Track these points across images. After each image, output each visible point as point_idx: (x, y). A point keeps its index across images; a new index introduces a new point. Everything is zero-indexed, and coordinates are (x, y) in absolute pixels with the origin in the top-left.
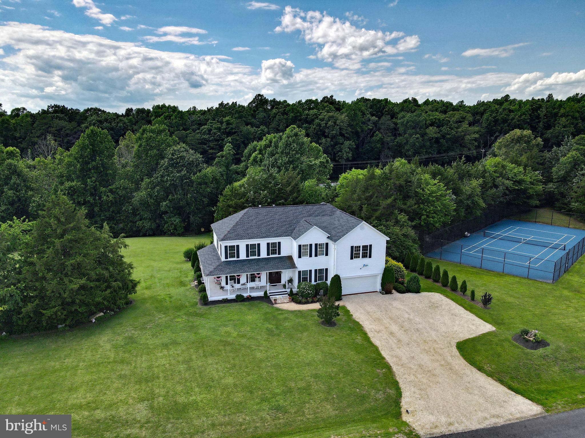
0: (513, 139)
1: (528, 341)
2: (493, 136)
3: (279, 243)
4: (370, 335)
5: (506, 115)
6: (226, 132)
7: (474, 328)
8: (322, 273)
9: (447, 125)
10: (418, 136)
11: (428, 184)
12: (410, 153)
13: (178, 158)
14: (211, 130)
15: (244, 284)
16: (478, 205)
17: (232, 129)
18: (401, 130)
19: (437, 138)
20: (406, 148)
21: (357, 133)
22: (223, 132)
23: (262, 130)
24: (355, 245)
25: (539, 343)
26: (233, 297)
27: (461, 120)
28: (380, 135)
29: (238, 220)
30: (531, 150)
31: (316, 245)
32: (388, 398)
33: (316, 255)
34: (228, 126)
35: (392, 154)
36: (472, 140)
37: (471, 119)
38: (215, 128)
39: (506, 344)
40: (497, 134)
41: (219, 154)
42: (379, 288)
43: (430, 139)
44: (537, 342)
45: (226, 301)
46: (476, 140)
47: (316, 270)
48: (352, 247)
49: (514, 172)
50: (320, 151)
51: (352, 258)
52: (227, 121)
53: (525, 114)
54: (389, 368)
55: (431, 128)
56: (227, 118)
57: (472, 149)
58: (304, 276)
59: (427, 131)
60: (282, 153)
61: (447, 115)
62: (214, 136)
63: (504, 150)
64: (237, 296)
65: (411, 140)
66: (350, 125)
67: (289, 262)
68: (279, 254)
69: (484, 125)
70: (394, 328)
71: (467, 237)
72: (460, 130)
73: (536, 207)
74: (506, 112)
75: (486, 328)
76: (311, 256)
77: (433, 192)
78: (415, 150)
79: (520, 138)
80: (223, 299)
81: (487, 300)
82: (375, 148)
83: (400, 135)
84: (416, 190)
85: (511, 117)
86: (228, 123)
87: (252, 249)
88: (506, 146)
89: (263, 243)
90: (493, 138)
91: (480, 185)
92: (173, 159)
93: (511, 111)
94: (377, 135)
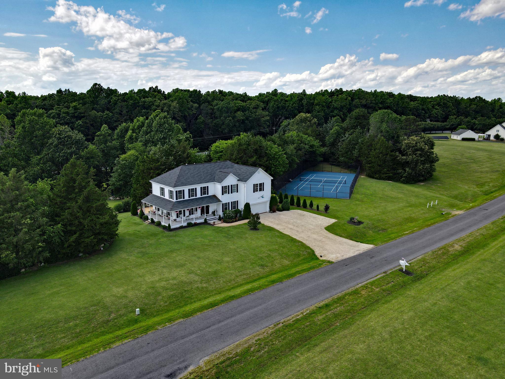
0: (301, 119)
1: (355, 222)
2: (277, 118)
3: (208, 187)
4: (281, 231)
5: (283, 103)
6: (74, 116)
7: (327, 221)
8: (235, 204)
9: (248, 110)
10: (231, 118)
11: (272, 148)
12: (226, 131)
13: (65, 137)
14: (60, 114)
15: (188, 216)
16: (295, 161)
17: (80, 113)
18: (218, 114)
19: (243, 120)
20: (223, 127)
21: (185, 117)
22: (72, 116)
23: (107, 114)
24: (255, 183)
25: (360, 223)
26: (185, 224)
27: (257, 107)
28: (203, 118)
29: (178, 174)
30: (312, 126)
31: (231, 186)
32: (309, 253)
33: (232, 193)
34: (76, 111)
35: (212, 132)
36: (266, 121)
37: (263, 106)
38: (64, 113)
39: (346, 225)
40: (280, 117)
41: (98, 133)
42: (268, 209)
43: (238, 121)
44: (359, 222)
45: (182, 227)
46: (268, 121)
47: (232, 202)
48: (254, 185)
49: (308, 140)
50: (180, 129)
51: (254, 192)
52: (75, 106)
53: (295, 103)
54: (301, 242)
55: (239, 113)
56: (74, 104)
57: (266, 127)
58: (225, 207)
59: (236, 115)
60: (157, 131)
61: (247, 103)
62: (64, 120)
63: (296, 127)
64: (188, 224)
65: (227, 122)
66: (180, 111)
67: (214, 199)
68: (208, 194)
69: (271, 111)
70: (291, 226)
71: (291, 182)
72: (257, 114)
73: (321, 162)
74: (283, 102)
75: (333, 221)
76: (229, 193)
77: (276, 153)
78: (229, 129)
79: (305, 118)
80: (180, 226)
81: (327, 208)
82: (200, 128)
83: (216, 118)
84: (266, 152)
85: (287, 106)
86: (75, 108)
87: (192, 192)
88: (297, 124)
89: (198, 187)
90: (278, 120)
91: (295, 148)
92: (60, 138)
93: (286, 101)
94: (200, 118)
